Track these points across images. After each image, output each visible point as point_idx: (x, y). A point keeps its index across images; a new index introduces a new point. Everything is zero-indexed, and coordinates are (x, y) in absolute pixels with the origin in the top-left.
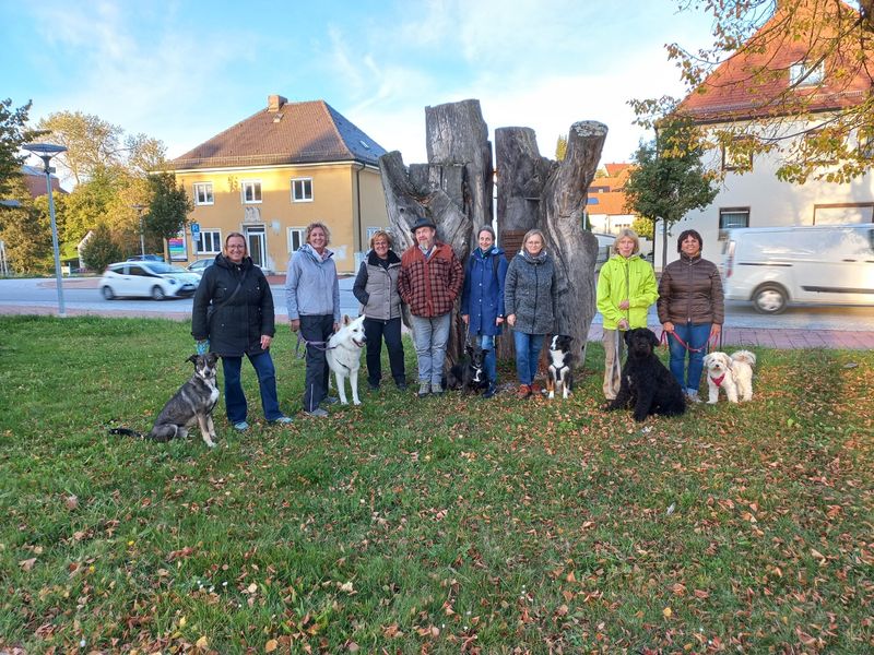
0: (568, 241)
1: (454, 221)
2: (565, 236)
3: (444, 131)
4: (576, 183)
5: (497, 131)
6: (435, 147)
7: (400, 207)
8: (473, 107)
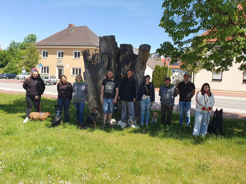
0: (139, 79)
1: (102, 72)
2: (138, 78)
3: (104, 45)
4: (141, 62)
5: (121, 45)
6: (101, 48)
7: (86, 66)
8: (113, 38)
